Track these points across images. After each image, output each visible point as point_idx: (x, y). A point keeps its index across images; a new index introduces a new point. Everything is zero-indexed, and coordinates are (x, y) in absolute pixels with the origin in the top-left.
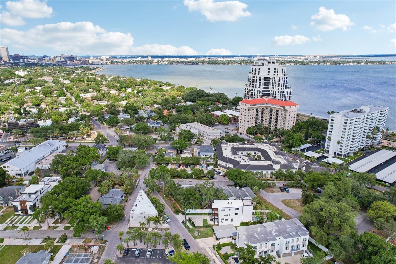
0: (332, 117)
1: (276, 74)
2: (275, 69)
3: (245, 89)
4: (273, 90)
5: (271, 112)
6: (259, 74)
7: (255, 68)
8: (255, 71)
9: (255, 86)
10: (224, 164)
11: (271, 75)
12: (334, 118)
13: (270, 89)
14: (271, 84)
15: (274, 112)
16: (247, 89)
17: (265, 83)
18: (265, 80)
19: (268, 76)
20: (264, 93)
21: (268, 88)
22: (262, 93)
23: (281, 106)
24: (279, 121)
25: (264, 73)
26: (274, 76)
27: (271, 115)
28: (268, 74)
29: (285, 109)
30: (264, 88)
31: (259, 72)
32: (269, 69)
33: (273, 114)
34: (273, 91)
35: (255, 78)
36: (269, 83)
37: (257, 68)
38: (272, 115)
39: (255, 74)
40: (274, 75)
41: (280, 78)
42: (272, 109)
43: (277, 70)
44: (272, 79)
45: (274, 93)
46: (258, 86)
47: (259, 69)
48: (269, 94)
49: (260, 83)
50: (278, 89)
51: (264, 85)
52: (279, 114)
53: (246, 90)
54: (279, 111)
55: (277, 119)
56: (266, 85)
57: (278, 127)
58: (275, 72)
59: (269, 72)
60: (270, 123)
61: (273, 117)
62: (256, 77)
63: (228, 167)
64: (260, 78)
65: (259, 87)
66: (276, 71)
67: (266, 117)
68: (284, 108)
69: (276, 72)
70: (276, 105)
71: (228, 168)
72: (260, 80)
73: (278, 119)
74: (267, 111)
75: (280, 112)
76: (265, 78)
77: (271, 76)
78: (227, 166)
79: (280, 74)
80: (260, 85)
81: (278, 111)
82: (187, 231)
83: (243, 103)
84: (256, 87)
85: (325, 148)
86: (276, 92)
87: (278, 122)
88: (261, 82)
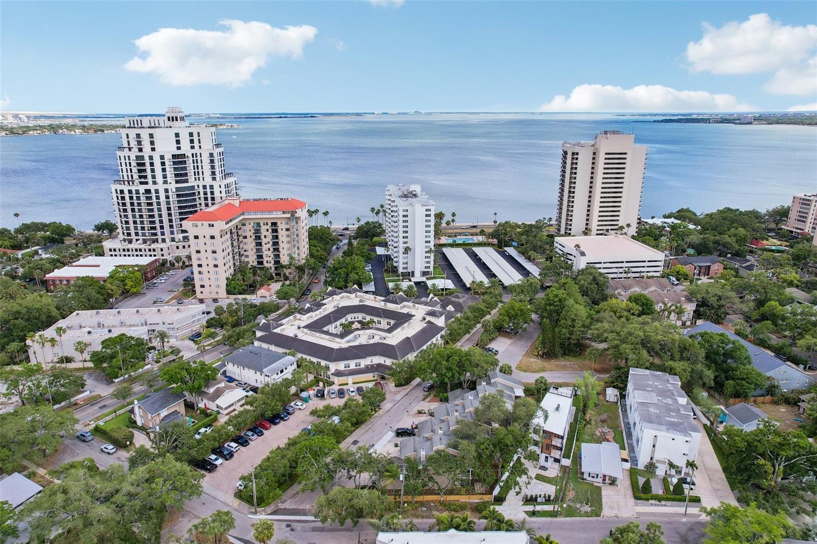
0: (404, 211)
1: (196, 144)
2: (191, 134)
3: (122, 192)
4: (201, 183)
5: (257, 231)
6: (153, 149)
7: (138, 136)
8: (139, 143)
9: (150, 180)
10: (352, 364)
11: (186, 148)
12: (407, 211)
13: (192, 182)
14: (191, 171)
15: (263, 228)
16: (130, 192)
17: (175, 169)
18: (174, 163)
19: (179, 152)
20: (183, 196)
21: (186, 181)
22: (178, 196)
23: (284, 213)
24: (281, 245)
25: (166, 147)
26: (194, 151)
27: (258, 238)
28: (179, 148)
29: (296, 215)
30: (177, 182)
31: (152, 143)
32: (177, 135)
33: (263, 232)
34: (205, 187)
35: (147, 161)
36: (185, 168)
37: (145, 134)
38: (263, 237)
39: (140, 150)
40: (192, 147)
41: (211, 155)
42: (258, 224)
43: (195, 135)
44: (191, 159)
45: (208, 190)
46: (159, 179)
47: (151, 136)
48: (194, 194)
49: (164, 170)
50: (214, 179)
51: (176, 175)
52: (279, 230)
53: (127, 196)
54: (279, 224)
55: (276, 243)
56: (181, 176)
57: (285, 260)
58: (192, 141)
59: (178, 142)
60: (260, 257)
61: (264, 241)
62: (151, 158)
63: (367, 367)
64: (162, 157)
65: (165, 182)
66: (195, 138)
67: (249, 245)
68: (293, 215)
69: (196, 141)
70: (270, 211)
71: (369, 369)
72: (163, 164)
73: (280, 243)
74: (248, 230)
75: (282, 226)
76: (174, 156)
77: (187, 151)
78: (362, 366)
79: (207, 146)
80: (165, 177)
81: (274, 224)
82: (568, 519)
83: (199, 223)
84: (155, 183)
85: (401, 270)
86: (212, 187)
87: (281, 250)
88: (167, 167)
